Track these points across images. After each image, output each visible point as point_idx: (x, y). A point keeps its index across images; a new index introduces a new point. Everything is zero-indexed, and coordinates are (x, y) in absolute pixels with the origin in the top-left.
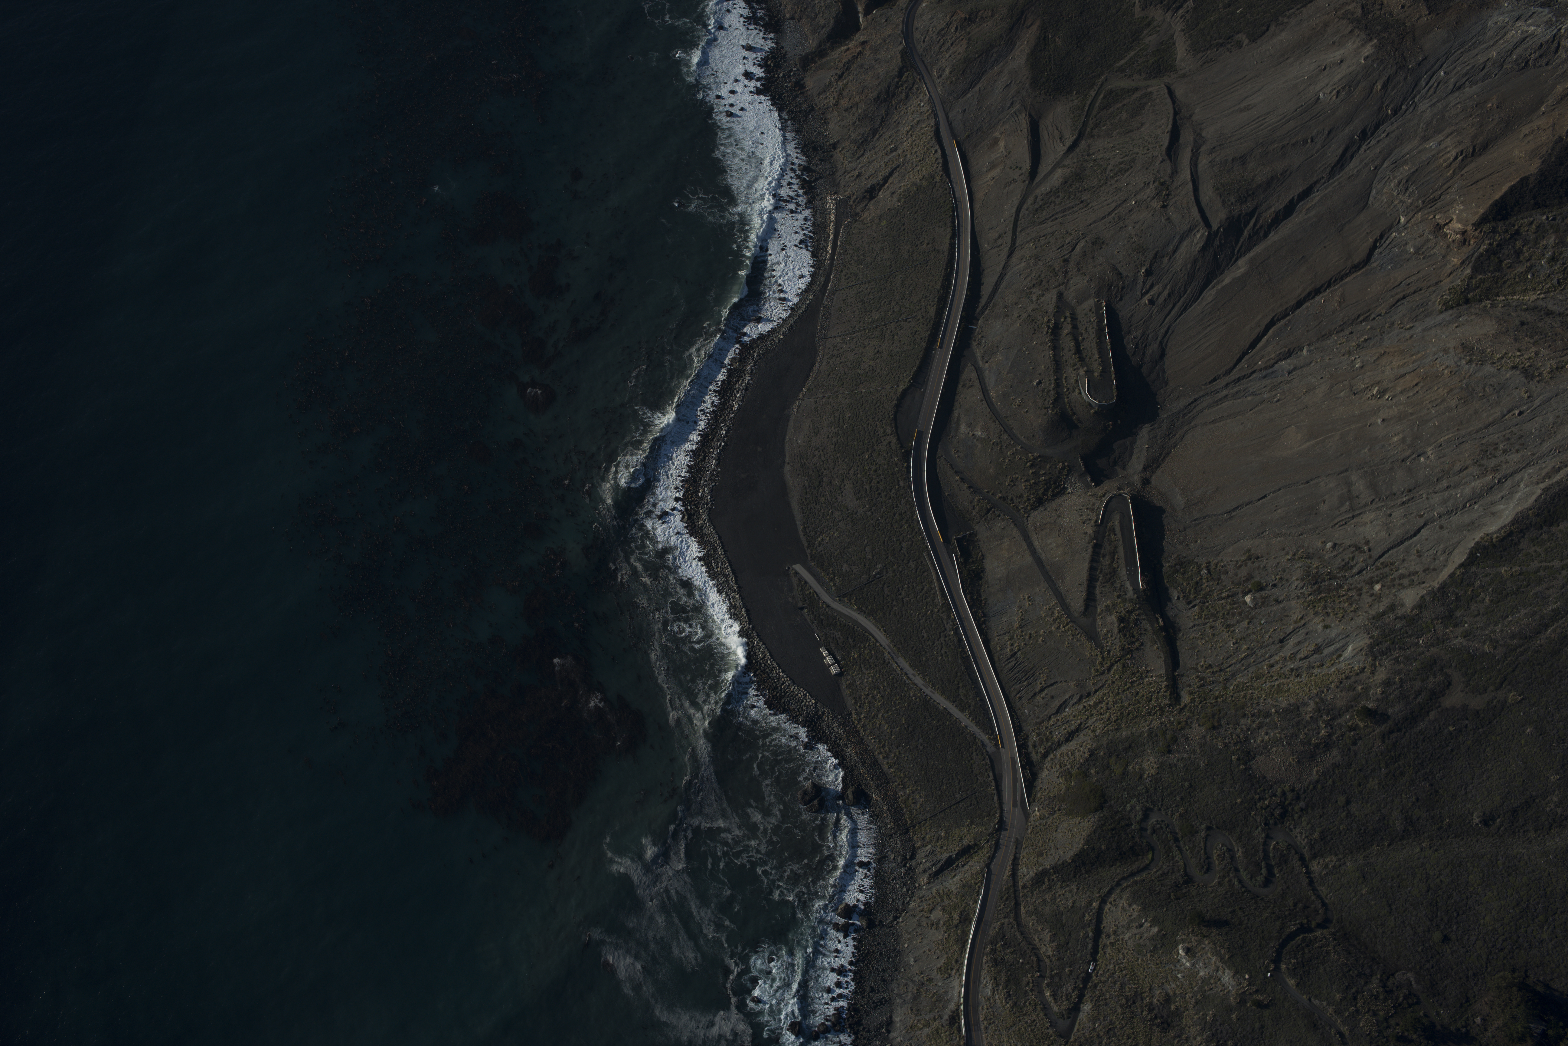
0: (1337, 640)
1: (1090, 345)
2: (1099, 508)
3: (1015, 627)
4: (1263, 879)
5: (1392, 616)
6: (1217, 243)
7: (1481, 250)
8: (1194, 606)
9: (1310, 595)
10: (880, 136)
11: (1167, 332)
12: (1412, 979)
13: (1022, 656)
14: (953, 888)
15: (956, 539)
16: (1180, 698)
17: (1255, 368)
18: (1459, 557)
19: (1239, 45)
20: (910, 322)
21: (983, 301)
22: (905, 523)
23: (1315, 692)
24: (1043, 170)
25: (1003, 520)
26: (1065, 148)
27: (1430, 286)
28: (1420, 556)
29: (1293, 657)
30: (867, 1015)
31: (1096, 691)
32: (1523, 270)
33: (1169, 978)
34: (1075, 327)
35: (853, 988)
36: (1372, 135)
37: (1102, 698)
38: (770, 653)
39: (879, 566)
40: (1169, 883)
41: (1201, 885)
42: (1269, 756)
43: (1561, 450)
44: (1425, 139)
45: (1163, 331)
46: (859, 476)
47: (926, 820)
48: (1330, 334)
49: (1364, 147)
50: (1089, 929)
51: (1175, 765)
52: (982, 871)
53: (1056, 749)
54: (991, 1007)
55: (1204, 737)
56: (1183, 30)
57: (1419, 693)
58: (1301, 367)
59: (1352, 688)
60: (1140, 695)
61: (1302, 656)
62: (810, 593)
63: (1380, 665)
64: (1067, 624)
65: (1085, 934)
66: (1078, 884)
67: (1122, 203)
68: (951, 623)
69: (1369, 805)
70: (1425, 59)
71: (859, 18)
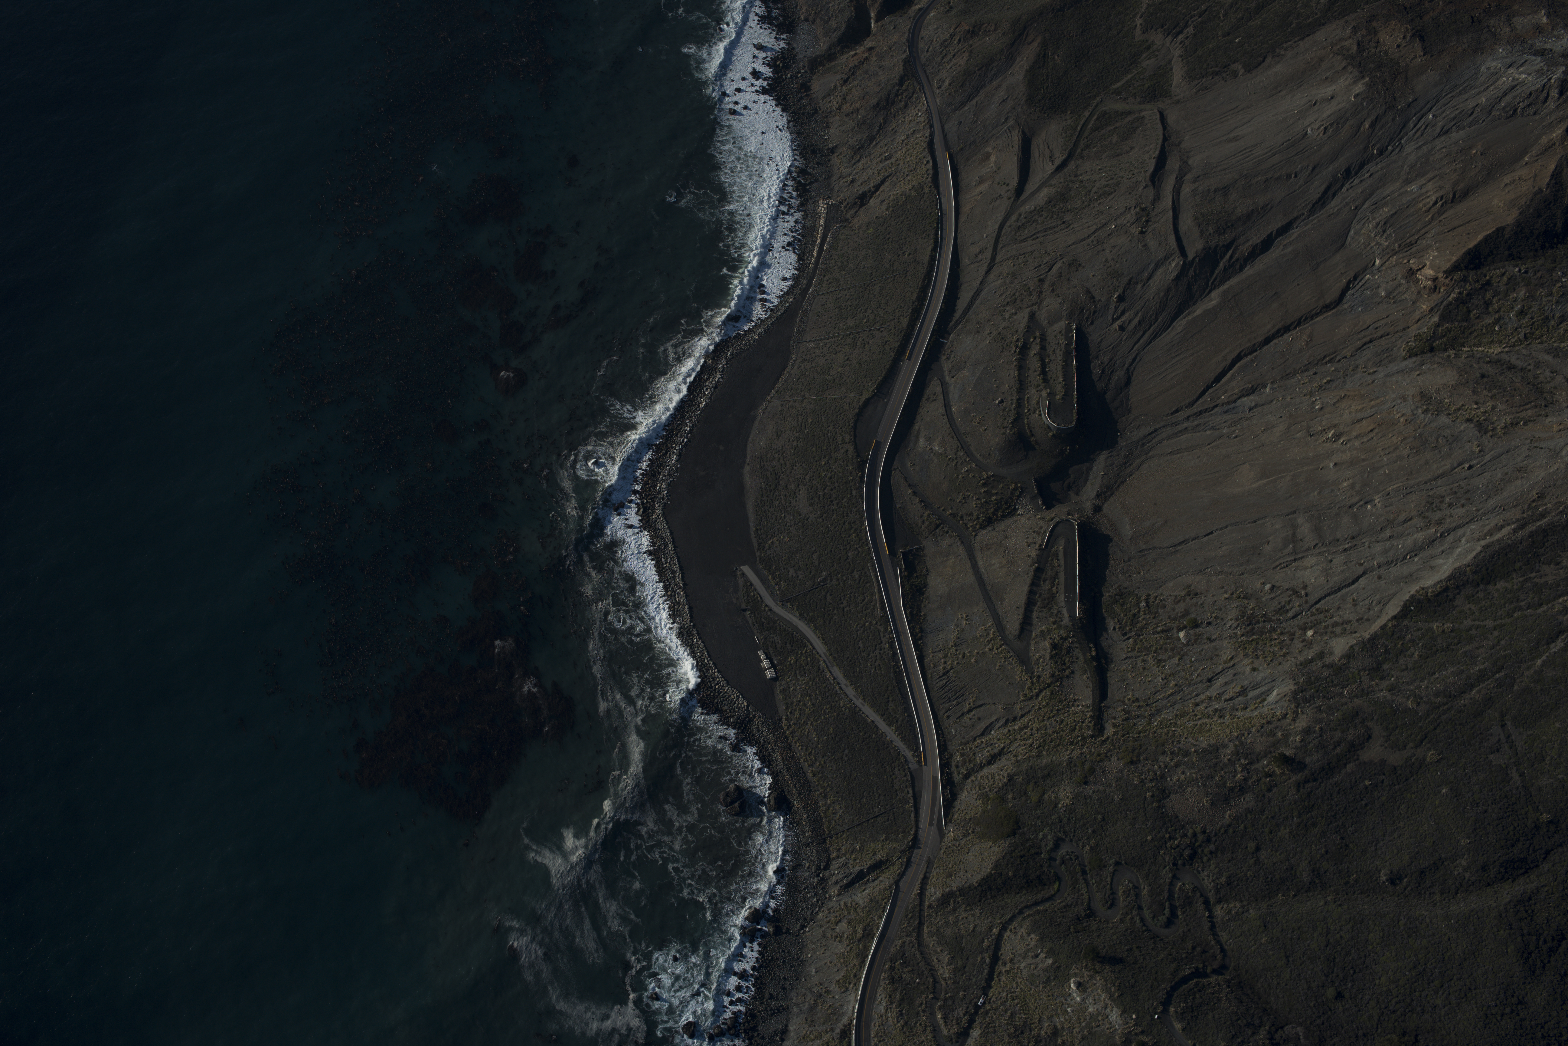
0: (1263, 684)
1: (1056, 368)
2: (1045, 532)
3: (950, 646)
4: (1165, 920)
5: (1320, 663)
6: (1191, 273)
7: (1450, 298)
8: (1129, 638)
9: (1242, 635)
10: (877, 144)
11: (1134, 360)
12: (1301, 1034)
13: (954, 675)
14: (861, 902)
15: (902, 552)
16: (1104, 729)
17: (1218, 402)
18: (1393, 609)
19: (1235, 74)
20: (882, 331)
21: (957, 315)
22: (854, 533)
23: (1236, 734)
24: (1030, 187)
25: (950, 536)
26: (1054, 167)
27: (1397, 332)
28: (1355, 605)
29: (1219, 697)
30: (763, 1022)
31: (1023, 716)
32: (1491, 322)
33: (1059, 1011)
34: (1043, 348)
35: (753, 993)
36: (1356, 174)
37: (1028, 724)
38: (708, 652)
39: (824, 573)
40: (1071, 916)
41: (1103, 920)
42: (1183, 795)
43: (1506, 508)
44: (1408, 182)
45: (1130, 358)
46: (814, 482)
47: (843, 831)
48: (1295, 373)
49: (1347, 186)
50: (986, 955)
51: (1090, 797)
52: (890, 887)
53: (978, 771)
54: (883, 1025)
55: (1121, 771)
56: (1181, 56)
57: (1339, 743)
58: (1263, 405)
59: (1272, 734)
60: (1065, 723)
61: (1228, 697)
62: (754, 595)
63: (1303, 713)
64: (1001, 646)
65: (982, 959)
66: (982, 909)
67: (1102, 227)
68: (887, 636)
69: (1278, 854)
70: (1415, 100)
71: (871, 24)
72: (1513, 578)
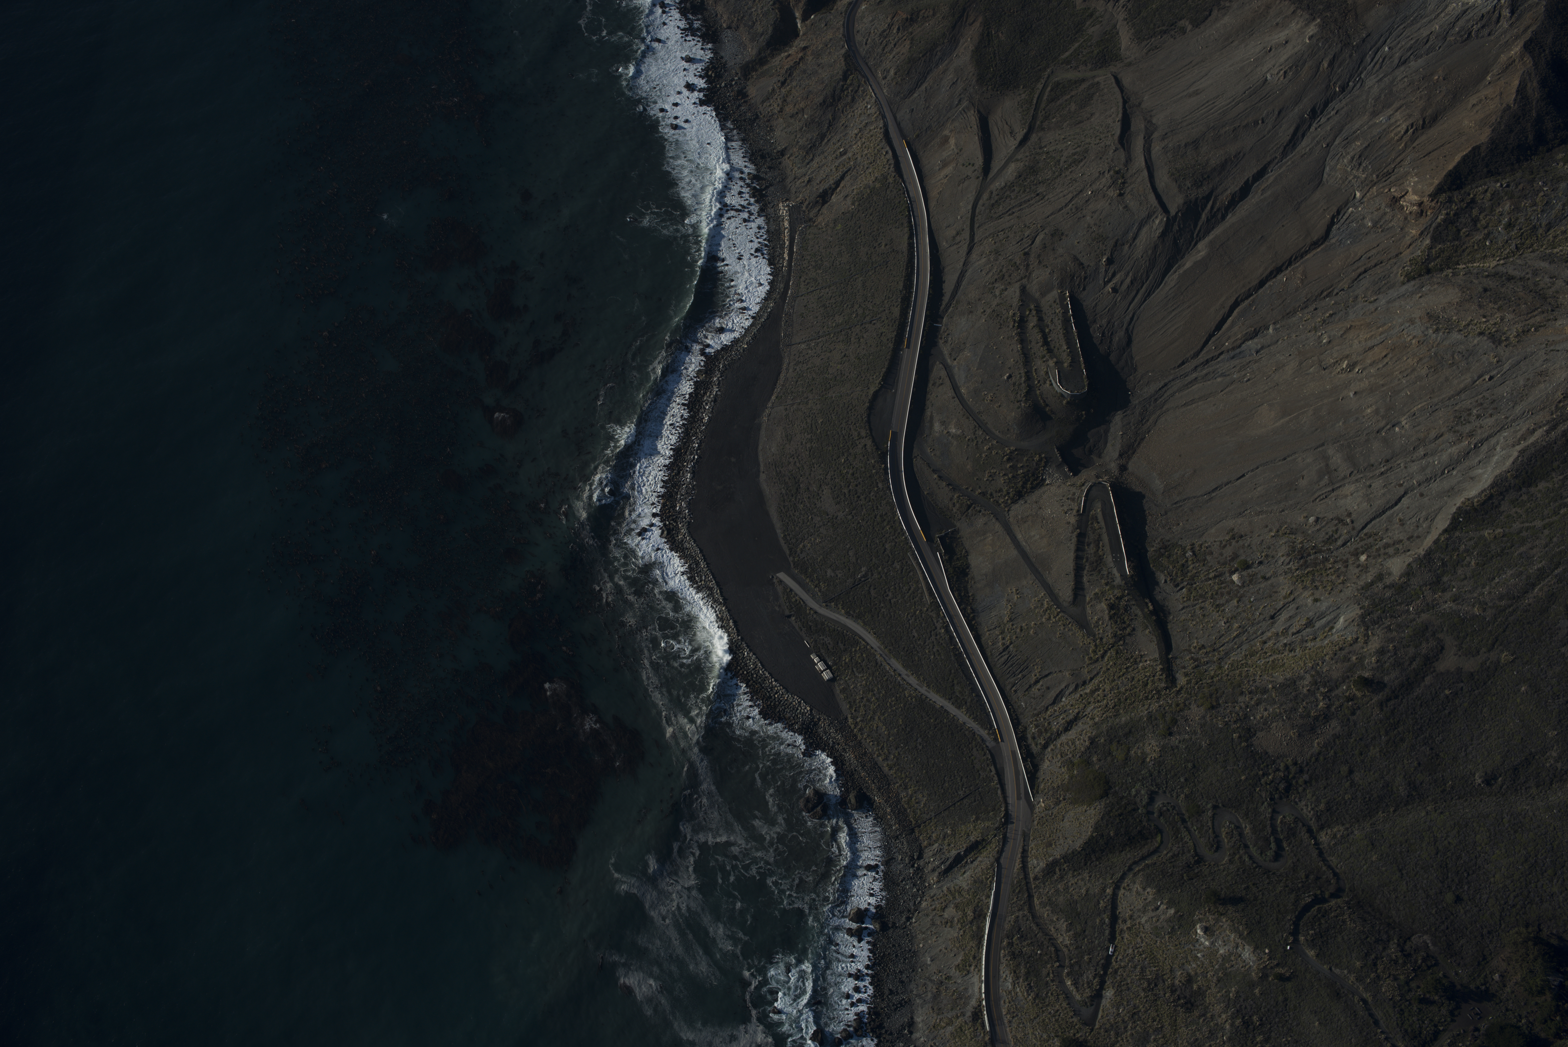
0: (1328, 612)
1: (1057, 336)
2: (1080, 497)
3: (1005, 621)
4: (1273, 854)
5: (1380, 585)
6: (1176, 227)
7: (1439, 220)
8: (1182, 589)
9: (1297, 570)
10: (828, 141)
11: (1132, 319)
12: (1428, 942)
13: (1015, 650)
14: (964, 885)
15: (938, 537)
16: (1176, 680)
17: (1223, 349)
18: (1442, 523)
19: (1183, 31)
20: (874, 324)
21: (946, 299)
22: (887, 525)
23: (1310, 665)
24: (996, 165)
25: (984, 515)
26: (1017, 142)
27: (1390, 259)
28: (1403, 525)
29: (1285, 632)
30: (888, 1018)
31: (1092, 679)
32: (1481, 237)
33: (1189, 958)
34: (1040, 319)
35: (872, 992)
36: (1322, 112)
37: (1098, 685)
38: (761, 663)
39: (863, 569)
40: (1181, 864)
41: (1212, 863)
42: (1269, 731)
43: (1534, 412)
44: (1375, 114)
45: (1128, 318)
46: (837, 480)
47: (931, 819)
48: (1295, 312)
49: (1314, 125)
50: (1105, 916)
51: (1177, 747)
52: (992, 865)
53: (1055, 740)
55: (1204, 717)
56: (1125, 19)
57: (1413, 659)
58: (1269, 346)
59: (1346, 659)
60: (1136, 680)
61: (1294, 631)
62: (796, 600)
63: (1373, 635)
64: (1058, 615)
65: (1101, 921)
66: (1090, 872)
67: (1078, 194)
68: (941, 621)
69: (1371, 773)
70: (1369, 35)
71: (797, 23)
72: (1553, 478)
